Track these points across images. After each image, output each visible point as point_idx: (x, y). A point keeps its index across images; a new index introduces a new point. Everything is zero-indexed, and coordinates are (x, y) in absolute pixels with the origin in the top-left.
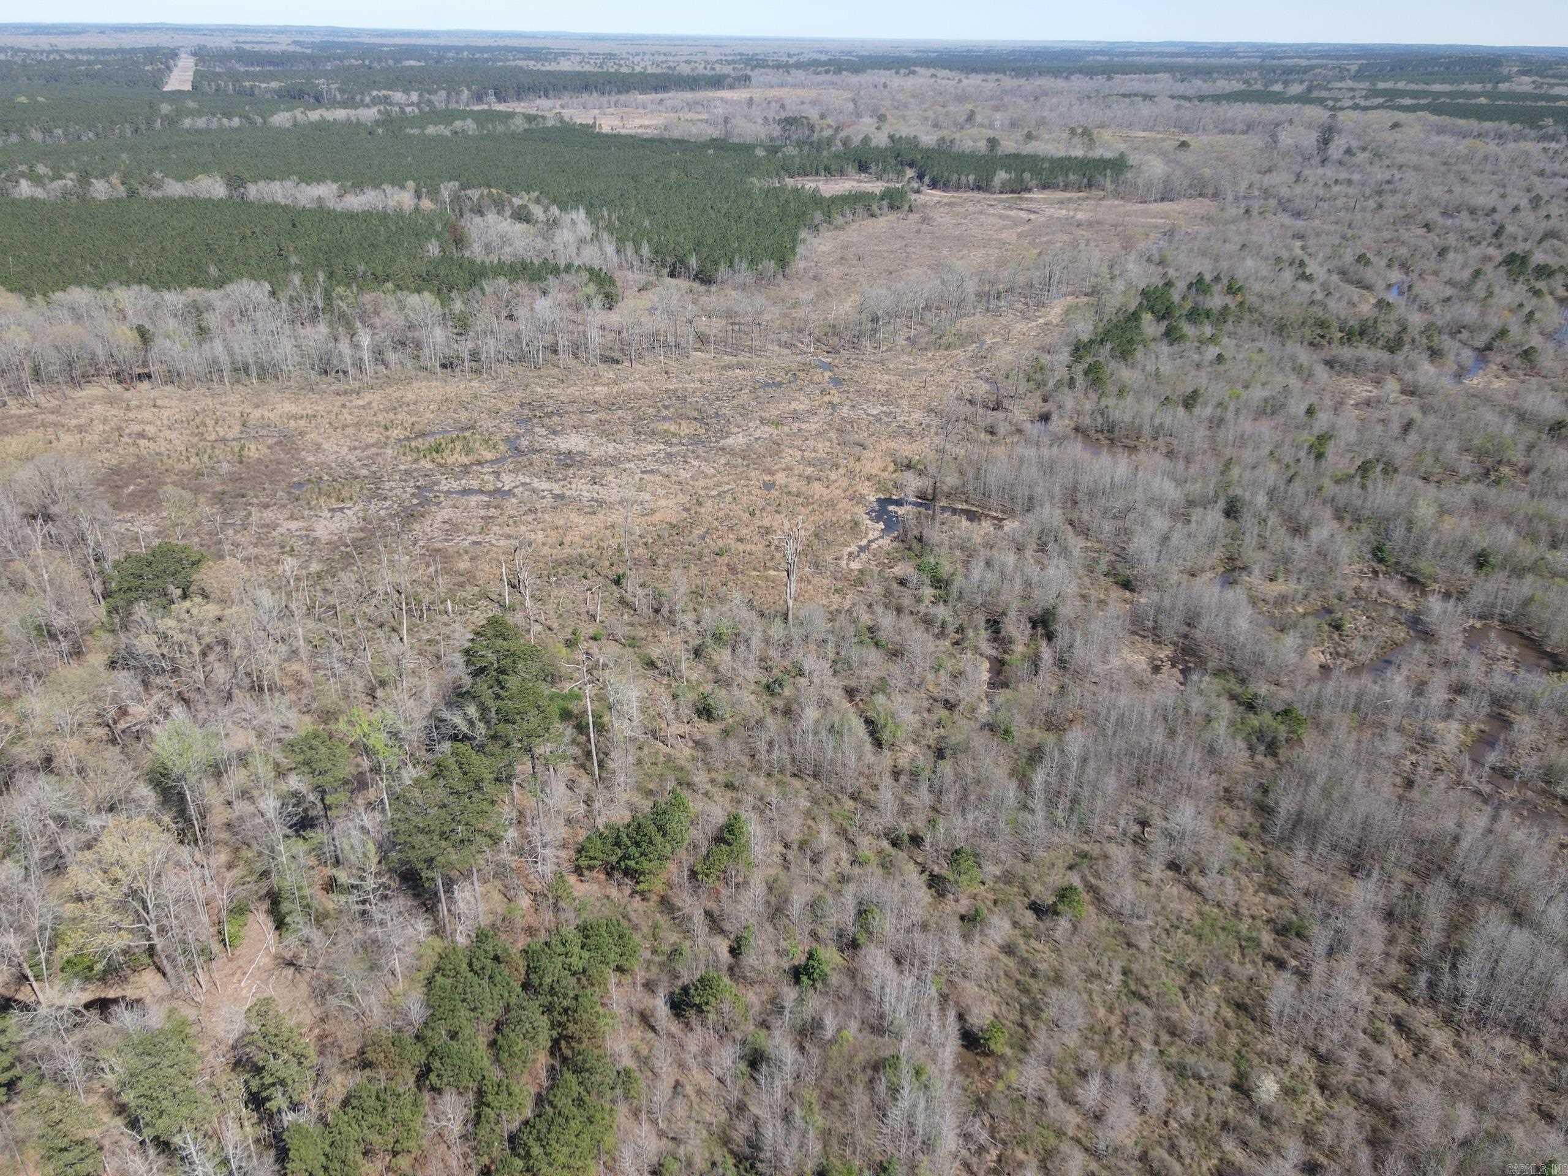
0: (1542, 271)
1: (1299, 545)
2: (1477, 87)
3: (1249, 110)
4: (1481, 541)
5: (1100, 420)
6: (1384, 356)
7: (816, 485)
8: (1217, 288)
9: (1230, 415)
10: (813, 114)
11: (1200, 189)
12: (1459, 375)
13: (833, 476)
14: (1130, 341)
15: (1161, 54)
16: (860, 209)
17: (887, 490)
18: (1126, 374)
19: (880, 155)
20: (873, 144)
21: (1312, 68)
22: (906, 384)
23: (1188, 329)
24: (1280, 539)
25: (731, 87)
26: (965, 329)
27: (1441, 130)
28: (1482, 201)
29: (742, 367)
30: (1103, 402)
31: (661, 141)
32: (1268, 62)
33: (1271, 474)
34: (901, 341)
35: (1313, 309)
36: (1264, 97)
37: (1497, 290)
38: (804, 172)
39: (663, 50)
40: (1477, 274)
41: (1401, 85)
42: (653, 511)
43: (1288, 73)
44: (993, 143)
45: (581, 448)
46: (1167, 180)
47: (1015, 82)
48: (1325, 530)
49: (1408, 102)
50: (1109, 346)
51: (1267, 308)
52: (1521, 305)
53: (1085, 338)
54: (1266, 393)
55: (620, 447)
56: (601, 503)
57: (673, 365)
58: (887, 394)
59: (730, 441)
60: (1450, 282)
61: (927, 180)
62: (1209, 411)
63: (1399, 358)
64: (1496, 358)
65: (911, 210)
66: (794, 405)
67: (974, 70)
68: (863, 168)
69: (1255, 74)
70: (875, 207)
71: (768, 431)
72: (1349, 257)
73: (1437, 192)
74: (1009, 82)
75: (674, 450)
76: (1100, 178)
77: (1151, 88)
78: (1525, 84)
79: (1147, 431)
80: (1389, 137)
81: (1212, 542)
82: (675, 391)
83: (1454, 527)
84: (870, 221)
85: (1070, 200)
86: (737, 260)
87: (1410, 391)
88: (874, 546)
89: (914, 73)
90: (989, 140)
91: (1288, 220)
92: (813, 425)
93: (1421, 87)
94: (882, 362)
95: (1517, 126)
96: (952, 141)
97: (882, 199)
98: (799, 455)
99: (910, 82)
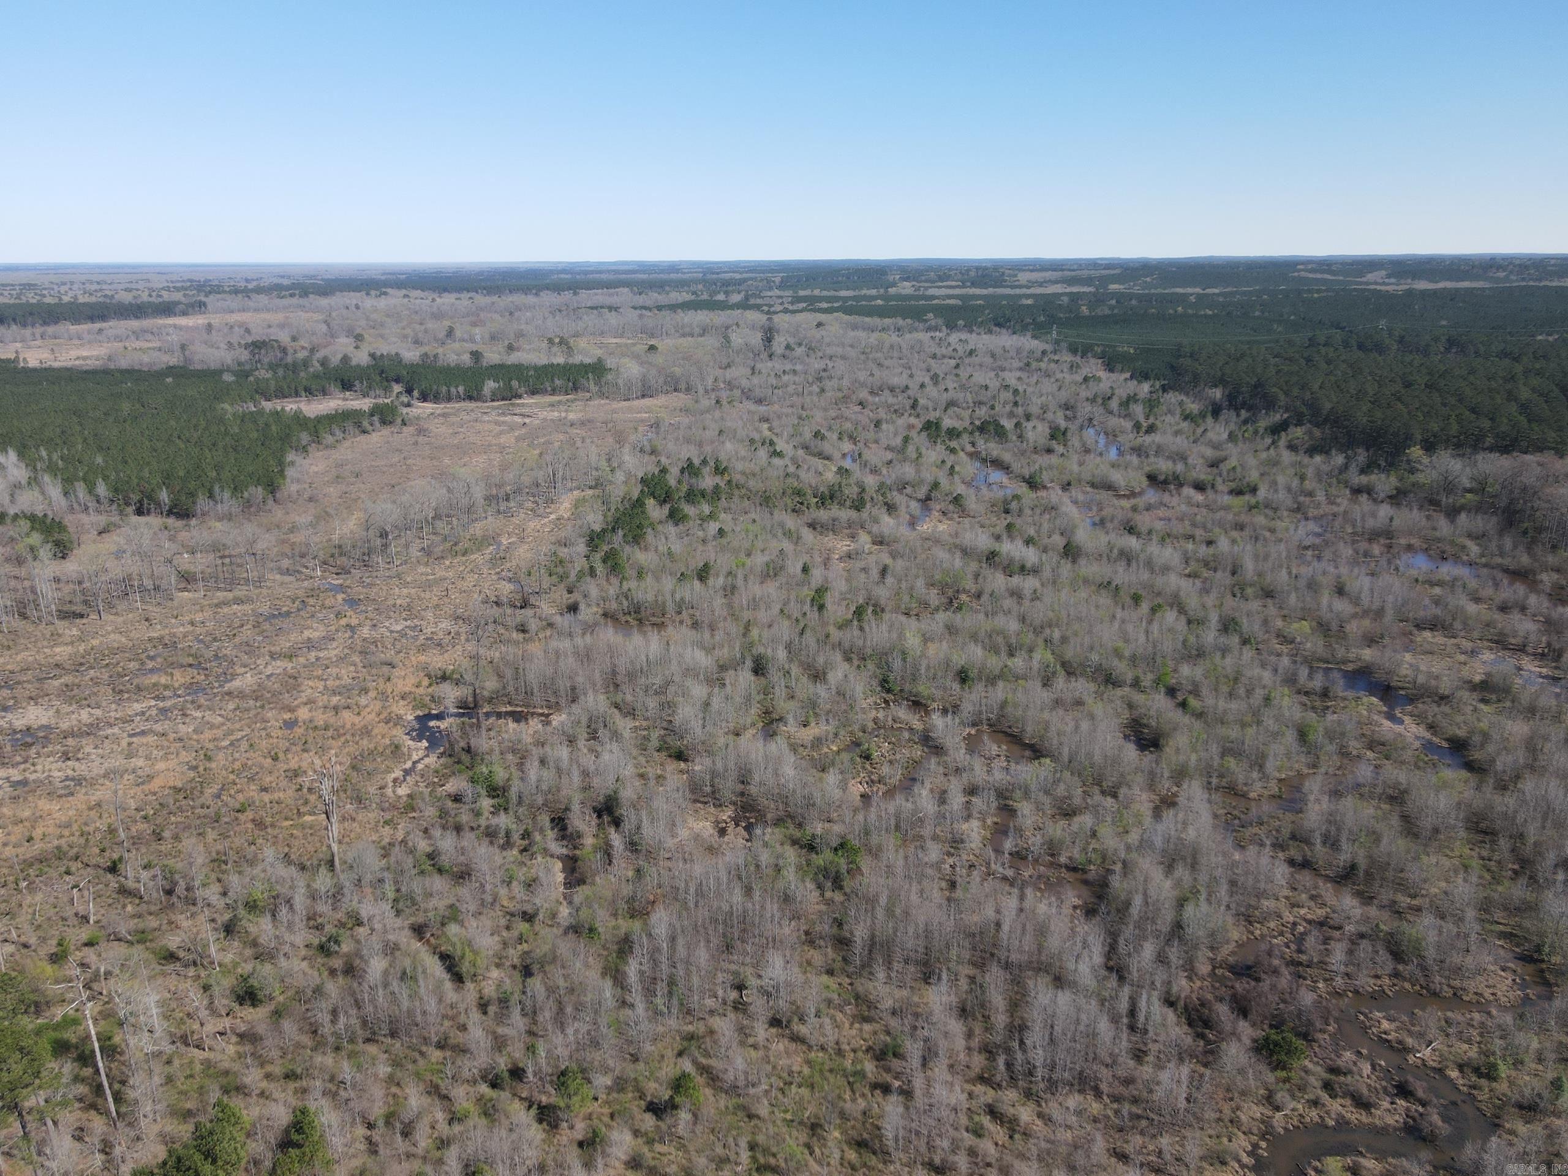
0: (953, 433)
1: (821, 690)
2: (874, 292)
3: (702, 317)
4: (959, 660)
5: (625, 603)
6: (853, 514)
7: (346, 715)
8: (706, 471)
9: (740, 582)
10: (284, 337)
11: (674, 386)
12: (912, 523)
13: (363, 701)
14: (640, 526)
15: (616, 272)
16: (350, 427)
17: (424, 706)
18: (641, 557)
19: (363, 373)
20: (354, 363)
21: (745, 280)
22: (428, 595)
23: (689, 510)
24: (805, 687)
25: (184, 314)
26: (479, 533)
27: (855, 327)
28: (895, 381)
29: (239, 601)
30: (625, 586)
31: (106, 372)
32: (709, 276)
33: (785, 630)
34: (415, 552)
35: (789, 480)
36: (712, 305)
37: (924, 451)
38: (281, 394)
39: (95, 278)
40: (906, 439)
41: (817, 292)
42: (150, 778)
43: (727, 285)
44: (476, 355)
45: (44, 721)
46: (644, 380)
47: (488, 300)
48: (839, 672)
49: (825, 305)
50: (620, 533)
51: (751, 483)
52: (943, 462)
53: (597, 528)
54: (766, 558)
55: (98, 712)
56: (79, 781)
57: (154, 611)
58: (409, 608)
59: (237, 683)
60: (888, 448)
61: (416, 393)
62: (721, 581)
63: (865, 514)
64: (936, 506)
65: (404, 423)
66: (307, 634)
67: (445, 290)
68: (346, 386)
69: (700, 287)
70: (365, 424)
71: (279, 666)
72: (808, 435)
73: (862, 376)
74: (481, 300)
75: (168, 703)
76: (583, 381)
77: (613, 300)
78: (907, 288)
79: (670, 607)
80: (817, 334)
81: (748, 699)
82: (161, 638)
83: (937, 651)
84: (363, 438)
85: (560, 402)
86: (217, 489)
87: (879, 541)
88: (420, 766)
89: (385, 294)
90: (472, 353)
91: (753, 407)
92: (333, 652)
93: (832, 293)
94: (399, 576)
95: (909, 321)
96: (436, 356)
97: (372, 415)
98: (320, 685)
99: (383, 303)
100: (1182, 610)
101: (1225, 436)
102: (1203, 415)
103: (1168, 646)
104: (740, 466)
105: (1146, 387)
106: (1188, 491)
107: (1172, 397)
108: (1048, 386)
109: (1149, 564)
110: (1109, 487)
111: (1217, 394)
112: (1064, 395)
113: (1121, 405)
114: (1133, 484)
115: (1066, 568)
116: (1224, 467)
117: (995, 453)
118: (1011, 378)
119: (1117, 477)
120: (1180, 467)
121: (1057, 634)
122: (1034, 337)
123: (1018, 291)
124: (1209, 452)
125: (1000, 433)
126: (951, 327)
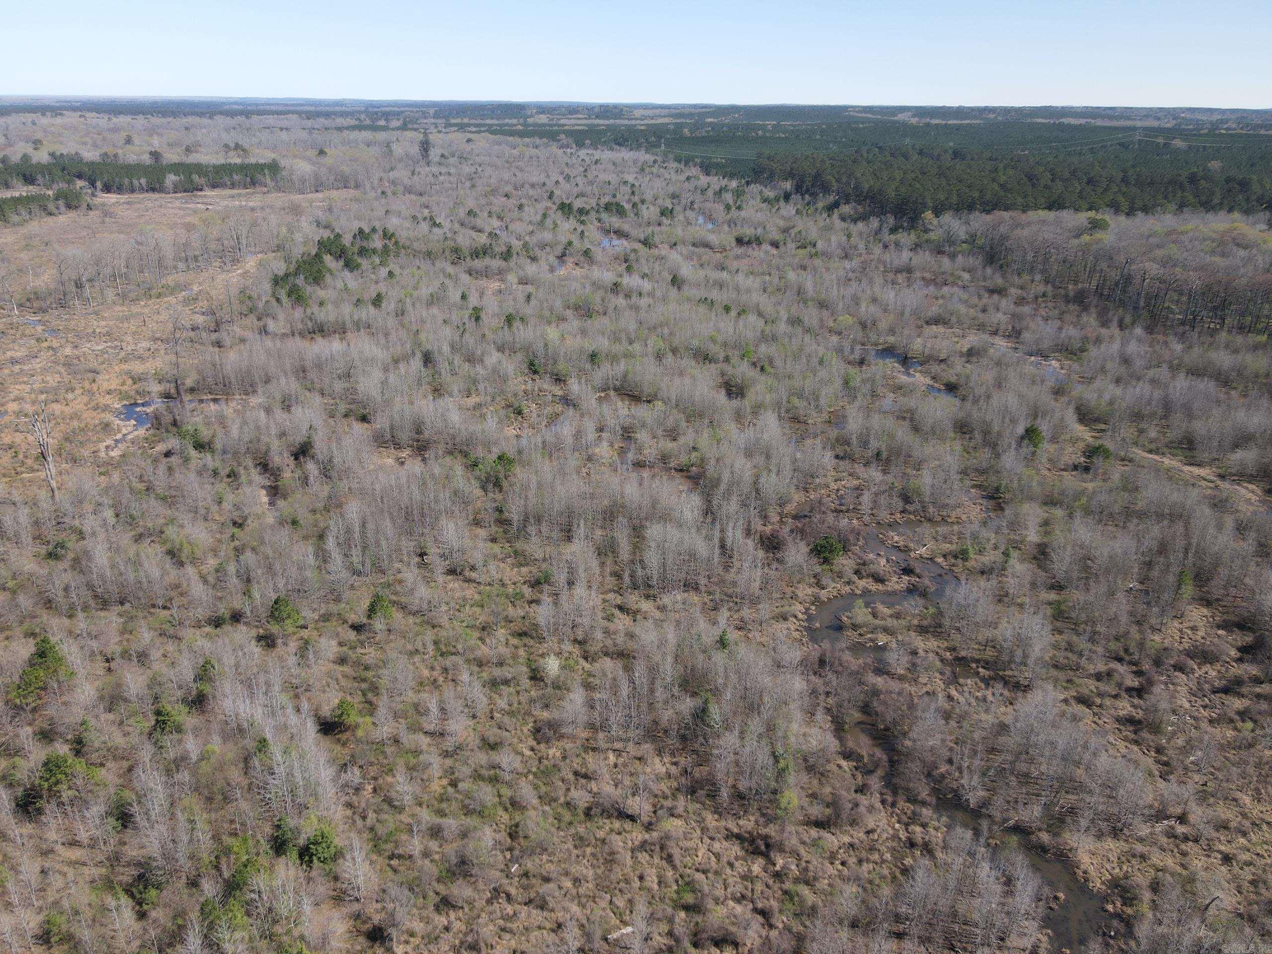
0: (581, 211)
2: (515, 121)
3: (367, 135)
5: (310, 324)
6: (503, 264)
7: (55, 406)
8: (376, 237)
9: (409, 308)
11: (344, 182)
12: (552, 270)
13: (70, 396)
15: (287, 105)
16: (35, 209)
17: (130, 398)
18: (321, 293)
19: (44, 169)
20: (34, 161)
21: (403, 112)
22: (126, 325)
23: (364, 263)
24: (466, 369)
26: (171, 284)
27: (499, 144)
28: (534, 179)
30: (309, 311)
32: (370, 109)
33: (447, 332)
34: (110, 294)
35: (448, 242)
36: (375, 128)
37: (559, 222)
40: (545, 216)
41: (466, 121)
43: (387, 116)
44: (156, 155)
46: (316, 176)
47: (163, 120)
48: (493, 358)
49: (474, 129)
50: (302, 277)
51: (416, 245)
52: (575, 229)
53: (281, 273)
54: (430, 291)
58: (108, 334)
60: (530, 222)
61: (99, 184)
62: (392, 306)
63: (512, 264)
64: (570, 261)
65: (89, 207)
66: (10, 354)
67: (120, 113)
68: (29, 180)
69: (363, 116)
70: (51, 207)
72: (462, 213)
73: (506, 176)
74: (158, 120)
76: (259, 177)
77: (285, 124)
78: (543, 119)
79: (349, 325)
80: (468, 147)
81: (420, 381)
83: (574, 343)
84: (50, 220)
85: (239, 195)
87: (523, 281)
88: (130, 437)
89: (61, 115)
90: (151, 153)
91: (413, 197)
92: (37, 365)
93: (479, 121)
94: (96, 313)
95: (545, 140)
96: (116, 156)
97: (57, 199)
98: (27, 388)
99: (59, 120)
100: (760, 314)
101: (794, 212)
102: (777, 200)
103: (750, 334)
104: (404, 234)
105: (734, 184)
106: (766, 247)
107: (755, 188)
108: (658, 183)
109: (737, 289)
110: (707, 245)
111: (788, 185)
112: (671, 189)
113: (715, 194)
114: (724, 243)
115: (673, 292)
116: (793, 232)
117: (617, 226)
118: (630, 178)
119: (713, 238)
120: (759, 231)
121: (666, 331)
122: (647, 152)
123: (633, 122)
124: (782, 223)
125: (620, 211)
126: (580, 145)
